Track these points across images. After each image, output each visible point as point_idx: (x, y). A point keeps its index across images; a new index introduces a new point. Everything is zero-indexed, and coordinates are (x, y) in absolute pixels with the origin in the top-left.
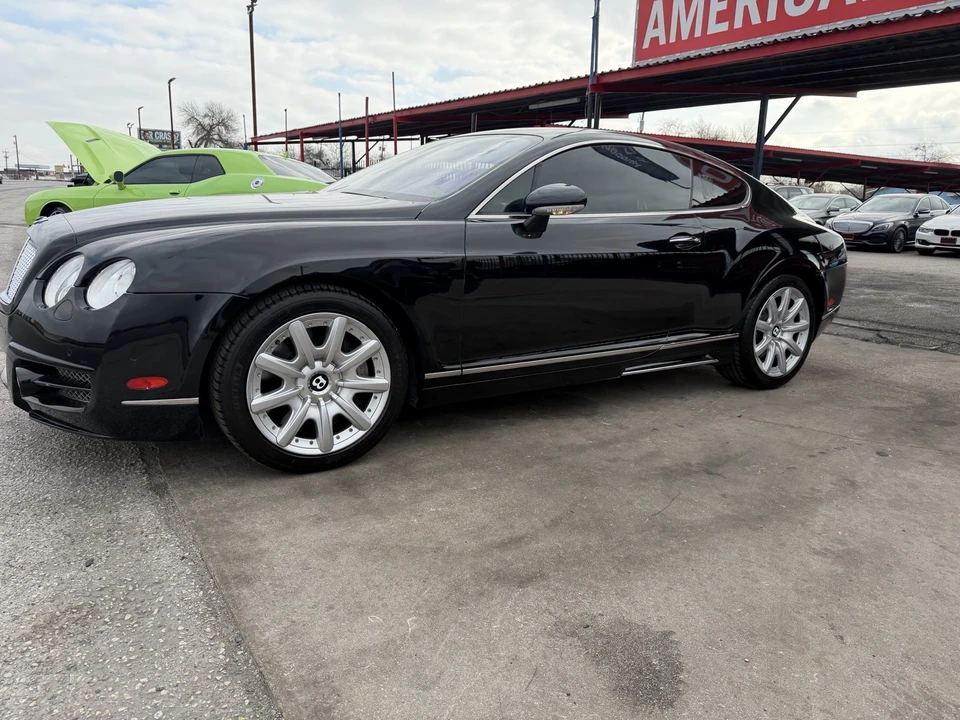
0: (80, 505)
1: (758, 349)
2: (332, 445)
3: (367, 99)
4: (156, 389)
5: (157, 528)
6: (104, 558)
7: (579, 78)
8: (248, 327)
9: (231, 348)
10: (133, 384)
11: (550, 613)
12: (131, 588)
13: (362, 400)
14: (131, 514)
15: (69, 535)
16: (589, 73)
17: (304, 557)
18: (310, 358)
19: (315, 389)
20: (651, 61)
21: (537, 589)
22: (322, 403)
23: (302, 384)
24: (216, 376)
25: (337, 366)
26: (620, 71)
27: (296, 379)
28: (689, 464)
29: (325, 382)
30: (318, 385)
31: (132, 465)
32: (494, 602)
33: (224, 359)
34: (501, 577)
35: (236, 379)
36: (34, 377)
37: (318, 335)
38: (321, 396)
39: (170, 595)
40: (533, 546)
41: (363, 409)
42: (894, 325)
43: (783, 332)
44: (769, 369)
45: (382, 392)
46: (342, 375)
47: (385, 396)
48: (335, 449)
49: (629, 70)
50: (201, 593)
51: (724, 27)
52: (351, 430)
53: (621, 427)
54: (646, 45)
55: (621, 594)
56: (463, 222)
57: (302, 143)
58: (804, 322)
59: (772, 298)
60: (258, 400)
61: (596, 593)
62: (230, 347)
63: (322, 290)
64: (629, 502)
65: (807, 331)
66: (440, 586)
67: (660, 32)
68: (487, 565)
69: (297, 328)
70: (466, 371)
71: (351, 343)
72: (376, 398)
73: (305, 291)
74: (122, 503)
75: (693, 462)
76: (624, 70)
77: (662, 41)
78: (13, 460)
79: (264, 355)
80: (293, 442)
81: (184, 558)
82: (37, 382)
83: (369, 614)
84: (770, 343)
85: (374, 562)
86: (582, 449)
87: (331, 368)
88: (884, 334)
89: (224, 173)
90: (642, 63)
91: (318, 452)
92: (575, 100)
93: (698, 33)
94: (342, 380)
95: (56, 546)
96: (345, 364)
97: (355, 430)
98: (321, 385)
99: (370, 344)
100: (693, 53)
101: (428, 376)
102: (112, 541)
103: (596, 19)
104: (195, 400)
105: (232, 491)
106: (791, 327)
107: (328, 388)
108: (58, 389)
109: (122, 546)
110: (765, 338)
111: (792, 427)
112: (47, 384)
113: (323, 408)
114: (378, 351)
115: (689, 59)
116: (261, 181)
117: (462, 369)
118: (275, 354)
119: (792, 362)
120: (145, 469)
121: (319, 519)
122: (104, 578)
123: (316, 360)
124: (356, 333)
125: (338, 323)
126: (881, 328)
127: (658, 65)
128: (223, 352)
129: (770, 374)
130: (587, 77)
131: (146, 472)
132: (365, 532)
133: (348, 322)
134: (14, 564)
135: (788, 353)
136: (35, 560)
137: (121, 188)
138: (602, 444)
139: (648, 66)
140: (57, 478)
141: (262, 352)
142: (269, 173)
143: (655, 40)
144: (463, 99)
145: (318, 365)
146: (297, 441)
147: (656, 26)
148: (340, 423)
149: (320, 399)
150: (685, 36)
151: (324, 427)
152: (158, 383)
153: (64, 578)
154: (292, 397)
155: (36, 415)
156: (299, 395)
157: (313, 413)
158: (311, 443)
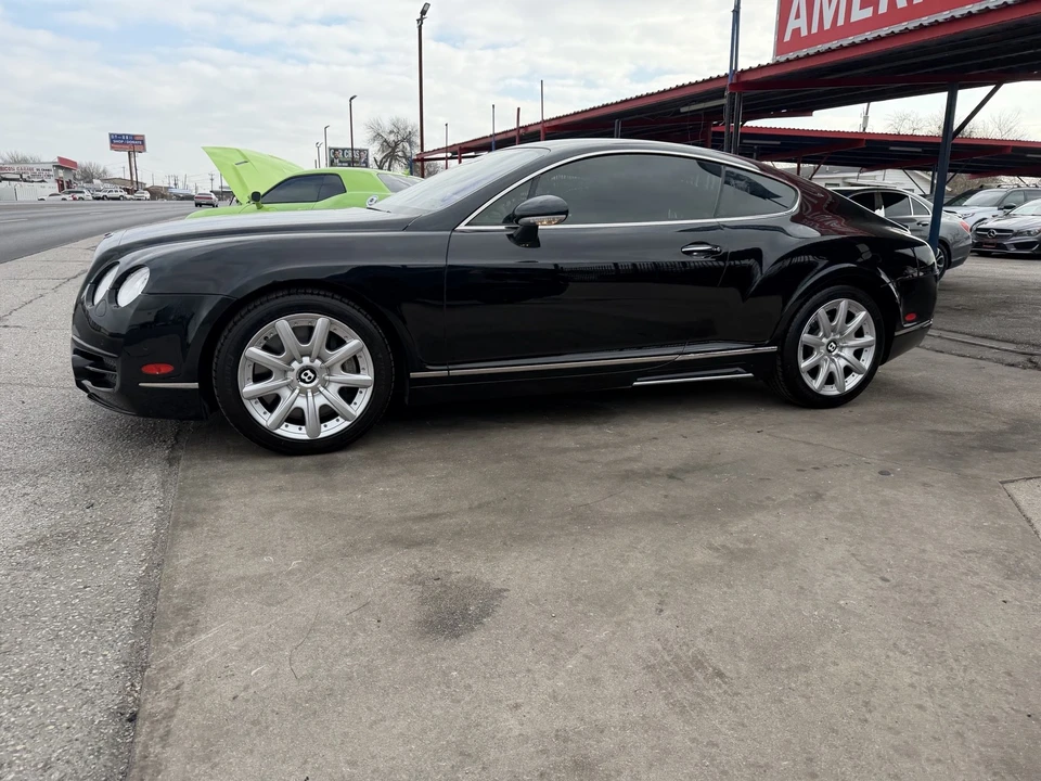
0: (108, 467)
1: (805, 365)
2: (320, 432)
3: (519, 109)
4: (164, 374)
5: (154, 486)
6: (103, 504)
8: (240, 324)
10: (146, 369)
11: (415, 568)
12: (108, 524)
14: (141, 476)
15: (87, 487)
16: (728, 72)
17: (248, 514)
18: (297, 354)
19: (304, 381)
20: (792, 56)
21: (420, 551)
22: (310, 394)
23: (292, 376)
25: (323, 362)
26: (760, 68)
27: (286, 372)
28: (659, 469)
29: (313, 376)
30: (306, 378)
31: (165, 441)
32: (375, 556)
33: (219, 351)
34: (396, 541)
35: (229, 368)
36: (86, 363)
37: (305, 334)
38: (309, 388)
39: (132, 531)
40: (445, 521)
41: (349, 402)
43: (842, 347)
44: (821, 387)
45: (366, 387)
46: (329, 370)
47: (370, 391)
48: (322, 435)
49: (768, 65)
50: (155, 531)
51: (868, 12)
52: (338, 420)
53: (621, 435)
54: (787, 37)
55: (490, 560)
56: (449, 233)
57: (460, 158)
58: (869, 338)
59: (821, 311)
60: (249, 388)
61: (468, 557)
63: (306, 293)
64: (566, 495)
65: (873, 348)
66: (340, 542)
67: (802, 23)
68: (392, 531)
69: (283, 327)
70: (454, 372)
71: (335, 341)
72: (361, 392)
74: (140, 468)
75: (664, 468)
76: (764, 67)
77: (804, 33)
79: (253, 349)
80: (283, 427)
81: (158, 507)
82: (87, 367)
83: (267, 556)
84: (822, 358)
85: (300, 522)
86: (564, 451)
87: (318, 363)
89: (345, 191)
90: (783, 58)
91: (306, 437)
93: (841, 22)
94: (329, 375)
95: (74, 493)
96: (331, 360)
97: (341, 420)
98: (309, 378)
99: (354, 343)
100: (835, 44)
101: (414, 375)
102: (116, 493)
103: (736, 12)
104: (195, 385)
105: (226, 465)
106: (852, 343)
107: (316, 381)
108: (104, 375)
109: (121, 497)
110: (816, 353)
111: (809, 444)
112: (95, 370)
113: (310, 398)
114: (361, 350)
115: (830, 51)
117: (449, 369)
118: (263, 349)
119: (853, 380)
121: (281, 489)
122: (94, 517)
123: (303, 355)
124: (339, 333)
125: (321, 323)
127: (798, 59)
129: (823, 393)
130: (726, 75)
131: (171, 447)
132: (310, 501)
133: (331, 323)
134: (38, 503)
135: (848, 371)
136: (54, 501)
137: (259, 208)
138: (587, 448)
139: (788, 61)
140: (103, 447)
141: (252, 345)
142: (384, 191)
143: (797, 31)
145: (306, 360)
146: (286, 426)
147: (798, 16)
148: (327, 414)
149: (308, 390)
150: (827, 26)
151: (311, 416)
152: (166, 369)
153: (67, 514)
154: (280, 387)
156: (288, 385)
157: (301, 403)
158: (300, 429)
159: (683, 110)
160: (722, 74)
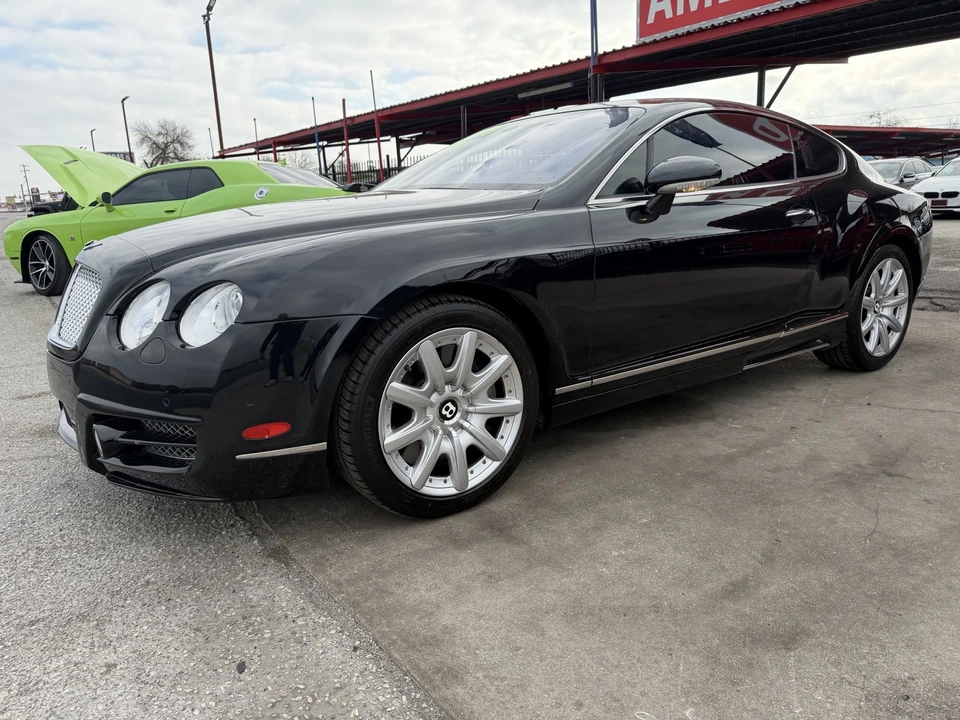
0: (194, 585)
1: (864, 328)
2: (466, 482)
3: (344, 100)
4: (276, 437)
5: (303, 609)
6: (257, 659)
7: (579, 60)
8: (377, 352)
9: (360, 379)
10: (251, 434)
11: (850, 683)
12: (310, 700)
13: (494, 425)
14: (261, 592)
15: (198, 630)
16: (589, 54)
17: (503, 632)
18: (440, 382)
19: (444, 418)
20: (658, 36)
21: (811, 650)
22: (454, 433)
23: (432, 414)
24: (344, 414)
25: (465, 389)
26: (625, 49)
27: (426, 408)
28: (860, 466)
29: (454, 409)
30: (447, 413)
31: (232, 525)
32: (772, 675)
33: (352, 393)
34: (757, 638)
35: (367, 415)
36: (116, 434)
37: (448, 354)
38: (451, 426)
39: (365, 706)
40: (764, 591)
41: (495, 436)
42: (942, 291)
43: (883, 307)
44: (874, 349)
45: (514, 414)
46: (472, 399)
47: (518, 418)
48: (472, 484)
49: (634, 47)
50: (404, 698)
52: (484, 462)
53: (756, 429)
54: (651, 20)
55: (914, 645)
56: (586, 210)
57: (275, 152)
58: (903, 295)
59: (875, 271)
60: (391, 438)
61: (883, 648)
62: (358, 378)
63: (450, 301)
64: (832, 521)
65: (906, 305)
66: (692, 659)
67: (666, 5)
68: (730, 624)
69: (426, 350)
70: (596, 381)
71: (481, 361)
72: (508, 422)
73: (434, 305)
74: (244, 578)
75: (863, 463)
76: (628, 48)
77: (669, 14)
78: (87, 533)
79: (395, 384)
80: (428, 484)
81: (355, 649)
82: (120, 439)
83: (633, 709)
84: (874, 321)
85: (593, 632)
86: (730, 459)
87: (459, 393)
88: (938, 302)
89: (223, 185)
90: (648, 39)
91: (453, 491)
92: (568, 85)
93: (708, 3)
94: (472, 405)
95: (189, 647)
96: (475, 386)
97: (489, 461)
98: (451, 412)
99: (501, 360)
100: (704, 24)
101: (559, 391)
102: (255, 632)
104: (323, 446)
105: (368, 549)
106: (891, 302)
107: (458, 415)
109: (271, 639)
110: (869, 315)
111: (932, 411)
112: (136, 442)
113: (455, 439)
114: (509, 368)
115: (701, 30)
116: (265, 191)
117: (592, 379)
118: (404, 381)
119: (894, 338)
120: (250, 530)
121: (490, 577)
122: (270, 688)
123: (447, 383)
124: (486, 350)
125: (468, 340)
126: (930, 295)
127: (666, 39)
128: (350, 386)
129: (877, 354)
130: (588, 58)
131: (253, 534)
132: (555, 591)
133: (479, 338)
134: (147, 679)
135: (889, 329)
136: (171, 670)
137: (110, 211)
138: (749, 452)
139: (655, 41)
140: (148, 551)
141: (393, 380)
142: (273, 182)
143: (660, 14)
144: (451, 93)
145: (448, 388)
146: (431, 481)
148: (474, 454)
149: (451, 429)
150: (694, 7)
151: (458, 461)
152: (279, 429)
153: (219, 693)
154: (423, 430)
155: (116, 477)
156: (429, 427)
157: (446, 446)
158: (445, 482)
159: (521, 96)
160: (583, 57)
